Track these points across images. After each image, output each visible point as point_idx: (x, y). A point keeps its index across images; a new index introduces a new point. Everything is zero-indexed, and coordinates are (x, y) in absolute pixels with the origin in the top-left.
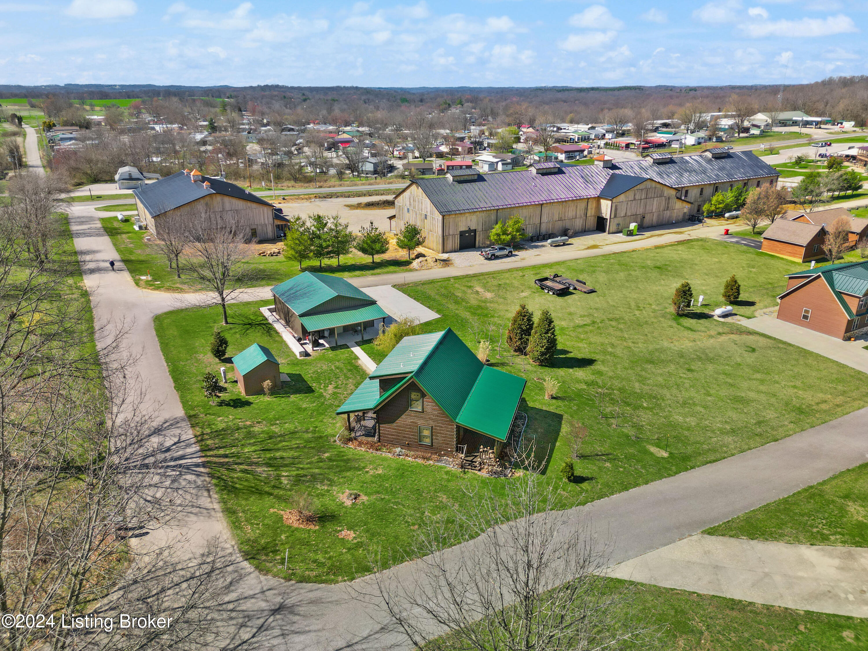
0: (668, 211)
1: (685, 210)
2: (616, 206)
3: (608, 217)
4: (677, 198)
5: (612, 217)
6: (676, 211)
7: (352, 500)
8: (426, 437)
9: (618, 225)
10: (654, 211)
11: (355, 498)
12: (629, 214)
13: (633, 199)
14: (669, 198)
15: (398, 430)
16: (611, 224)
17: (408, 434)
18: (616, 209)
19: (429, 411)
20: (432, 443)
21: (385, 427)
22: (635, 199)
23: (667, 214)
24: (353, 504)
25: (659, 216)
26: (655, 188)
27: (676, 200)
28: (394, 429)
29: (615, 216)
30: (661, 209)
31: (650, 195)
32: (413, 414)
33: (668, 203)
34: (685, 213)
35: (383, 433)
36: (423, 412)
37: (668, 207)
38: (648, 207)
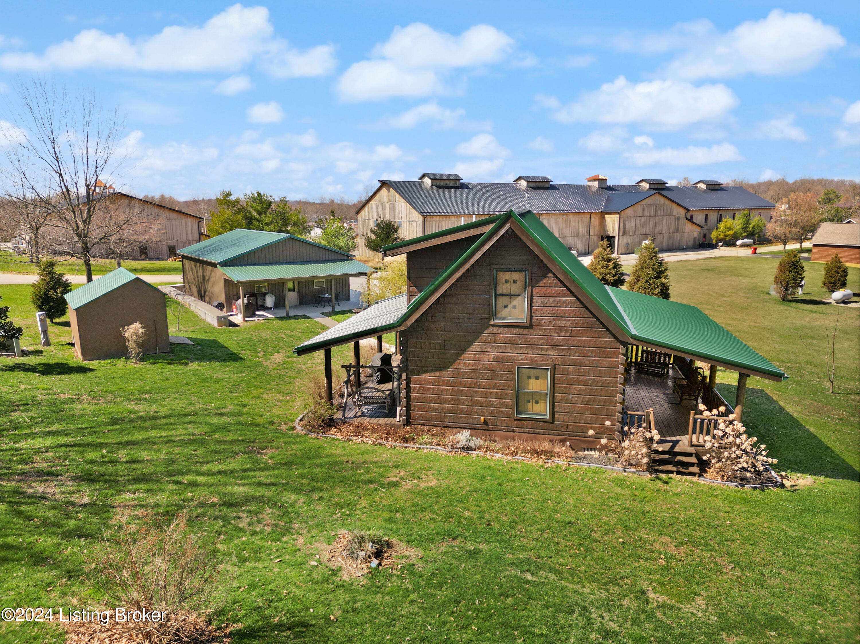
0: (678, 234)
1: (696, 235)
2: (624, 221)
3: (616, 234)
4: (687, 219)
5: (621, 234)
6: (686, 234)
7: (367, 559)
8: (536, 397)
9: (628, 245)
10: (664, 231)
11: (378, 554)
12: (638, 232)
13: (641, 215)
14: (678, 219)
15: (460, 385)
16: (620, 242)
17: (484, 395)
18: (624, 226)
19: (547, 320)
20: (553, 413)
21: (425, 382)
22: (643, 216)
23: (677, 236)
24: (374, 573)
25: (669, 238)
26: (664, 204)
27: (686, 221)
28: (448, 384)
29: (624, 234)
30: (672, 230)
31: (658, 213)
32: (501, 334)
33: (678, 225)
34: (695, 238)
35: (420, 400)
36: (530, 326)
37: (678, 229)
38: (657, 226)
